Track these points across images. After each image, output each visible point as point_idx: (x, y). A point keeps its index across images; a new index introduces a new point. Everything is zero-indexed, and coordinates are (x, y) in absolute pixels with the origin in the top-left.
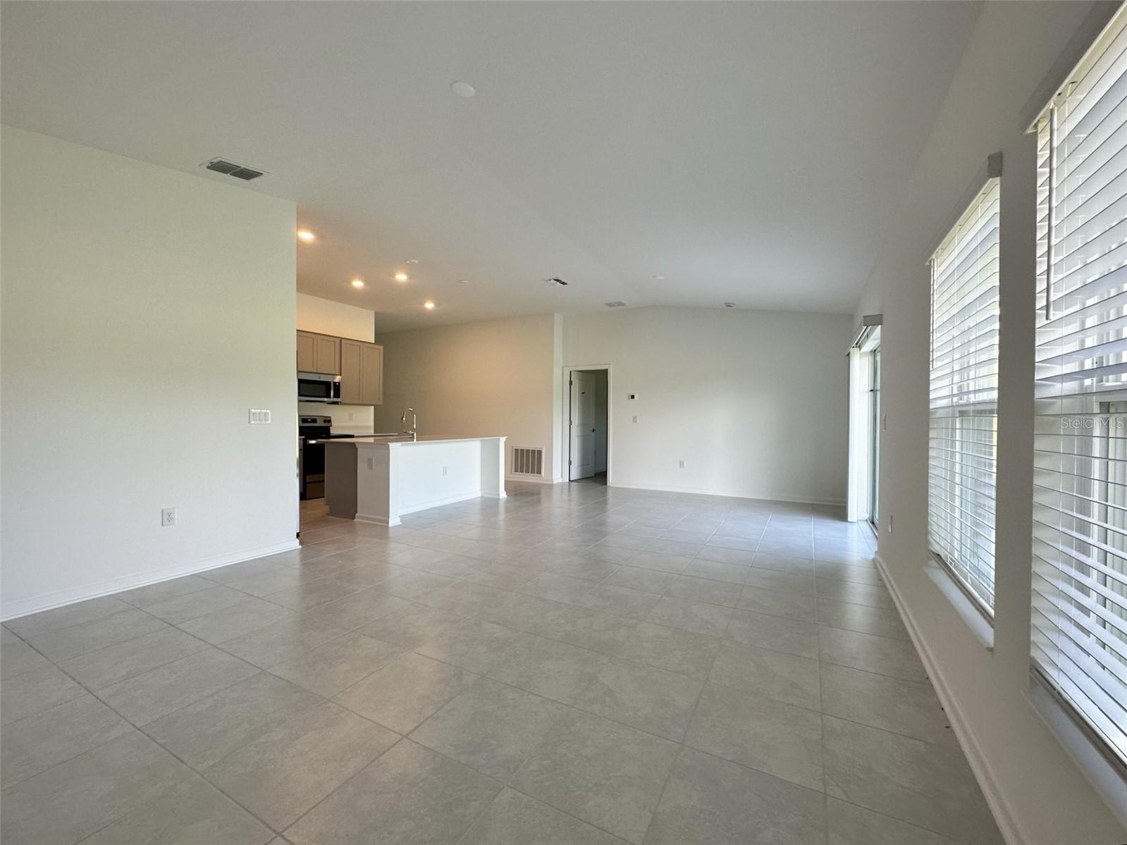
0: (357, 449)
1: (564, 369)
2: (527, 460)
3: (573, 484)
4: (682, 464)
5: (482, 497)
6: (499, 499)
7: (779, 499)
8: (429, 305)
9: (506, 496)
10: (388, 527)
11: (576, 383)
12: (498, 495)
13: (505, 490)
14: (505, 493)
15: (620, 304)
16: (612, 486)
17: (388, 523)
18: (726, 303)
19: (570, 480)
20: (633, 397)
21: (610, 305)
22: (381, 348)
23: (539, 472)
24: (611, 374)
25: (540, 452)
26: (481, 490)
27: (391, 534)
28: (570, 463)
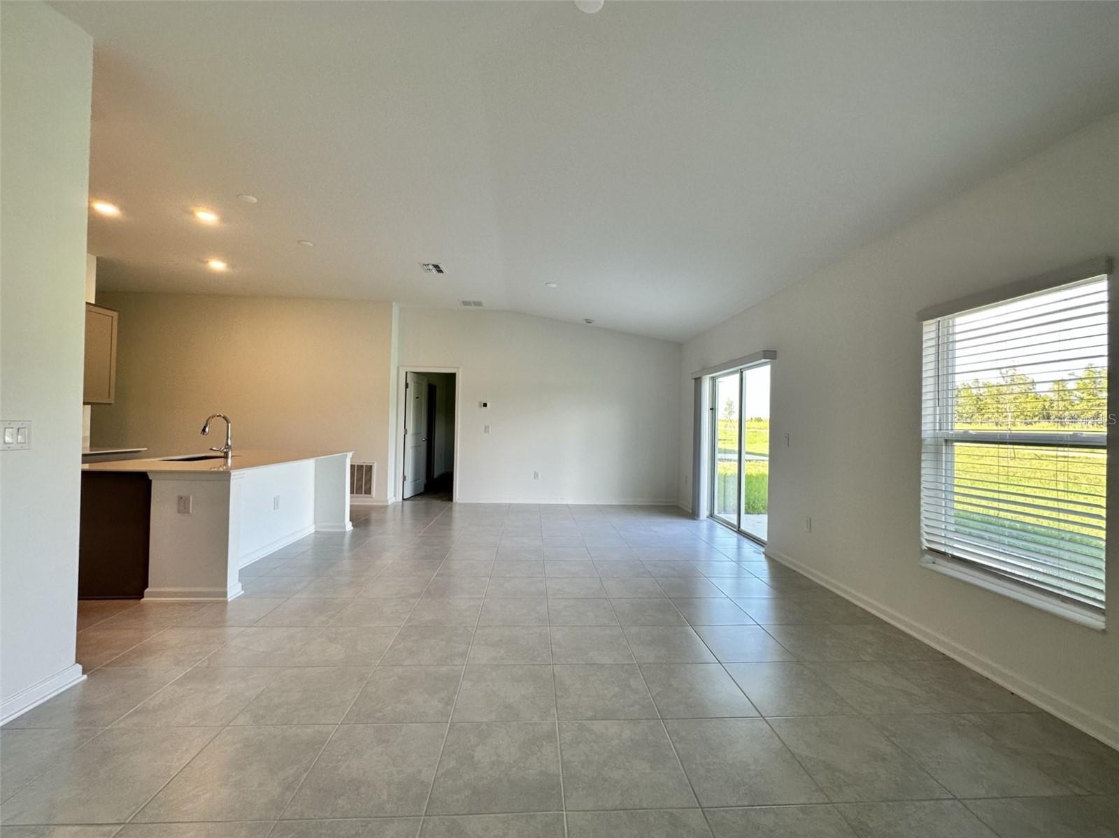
0: (150, 482)
1: (400, 368)
2: (362, 478)
3: (406, 503)
4: (536, 476)
5: (316, 532)
6: (345, 532)
7: (626, 504)
8: (217, 265)
9: (352, 528)
10: (226, 602)
11: (411, 386)
12: (345, 527)
13: (350, 520)
14: (351, 523)
15: (479, 304)
16: (458, 502)
17: (225, 594)
18: (586, 320)
19: (403, 499)
20: (485, 405)
21: (466, 303)
22: (115, 314)
23: (368, 491)
24: (460, 379)
25: (370, 468)
26: (315, 523)
27: (231, 613)
28: (404, 478)
